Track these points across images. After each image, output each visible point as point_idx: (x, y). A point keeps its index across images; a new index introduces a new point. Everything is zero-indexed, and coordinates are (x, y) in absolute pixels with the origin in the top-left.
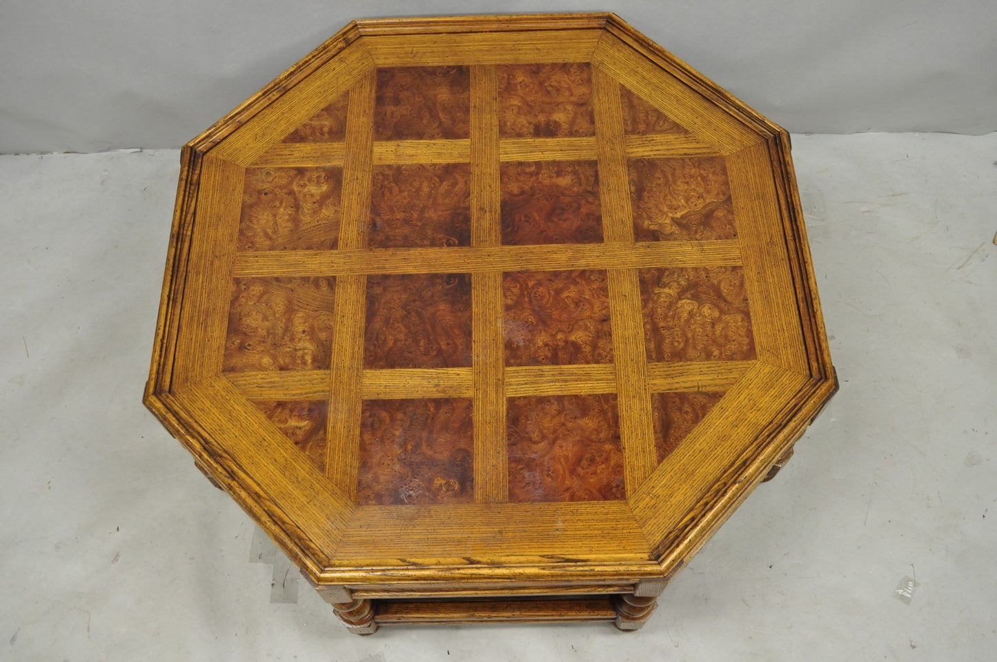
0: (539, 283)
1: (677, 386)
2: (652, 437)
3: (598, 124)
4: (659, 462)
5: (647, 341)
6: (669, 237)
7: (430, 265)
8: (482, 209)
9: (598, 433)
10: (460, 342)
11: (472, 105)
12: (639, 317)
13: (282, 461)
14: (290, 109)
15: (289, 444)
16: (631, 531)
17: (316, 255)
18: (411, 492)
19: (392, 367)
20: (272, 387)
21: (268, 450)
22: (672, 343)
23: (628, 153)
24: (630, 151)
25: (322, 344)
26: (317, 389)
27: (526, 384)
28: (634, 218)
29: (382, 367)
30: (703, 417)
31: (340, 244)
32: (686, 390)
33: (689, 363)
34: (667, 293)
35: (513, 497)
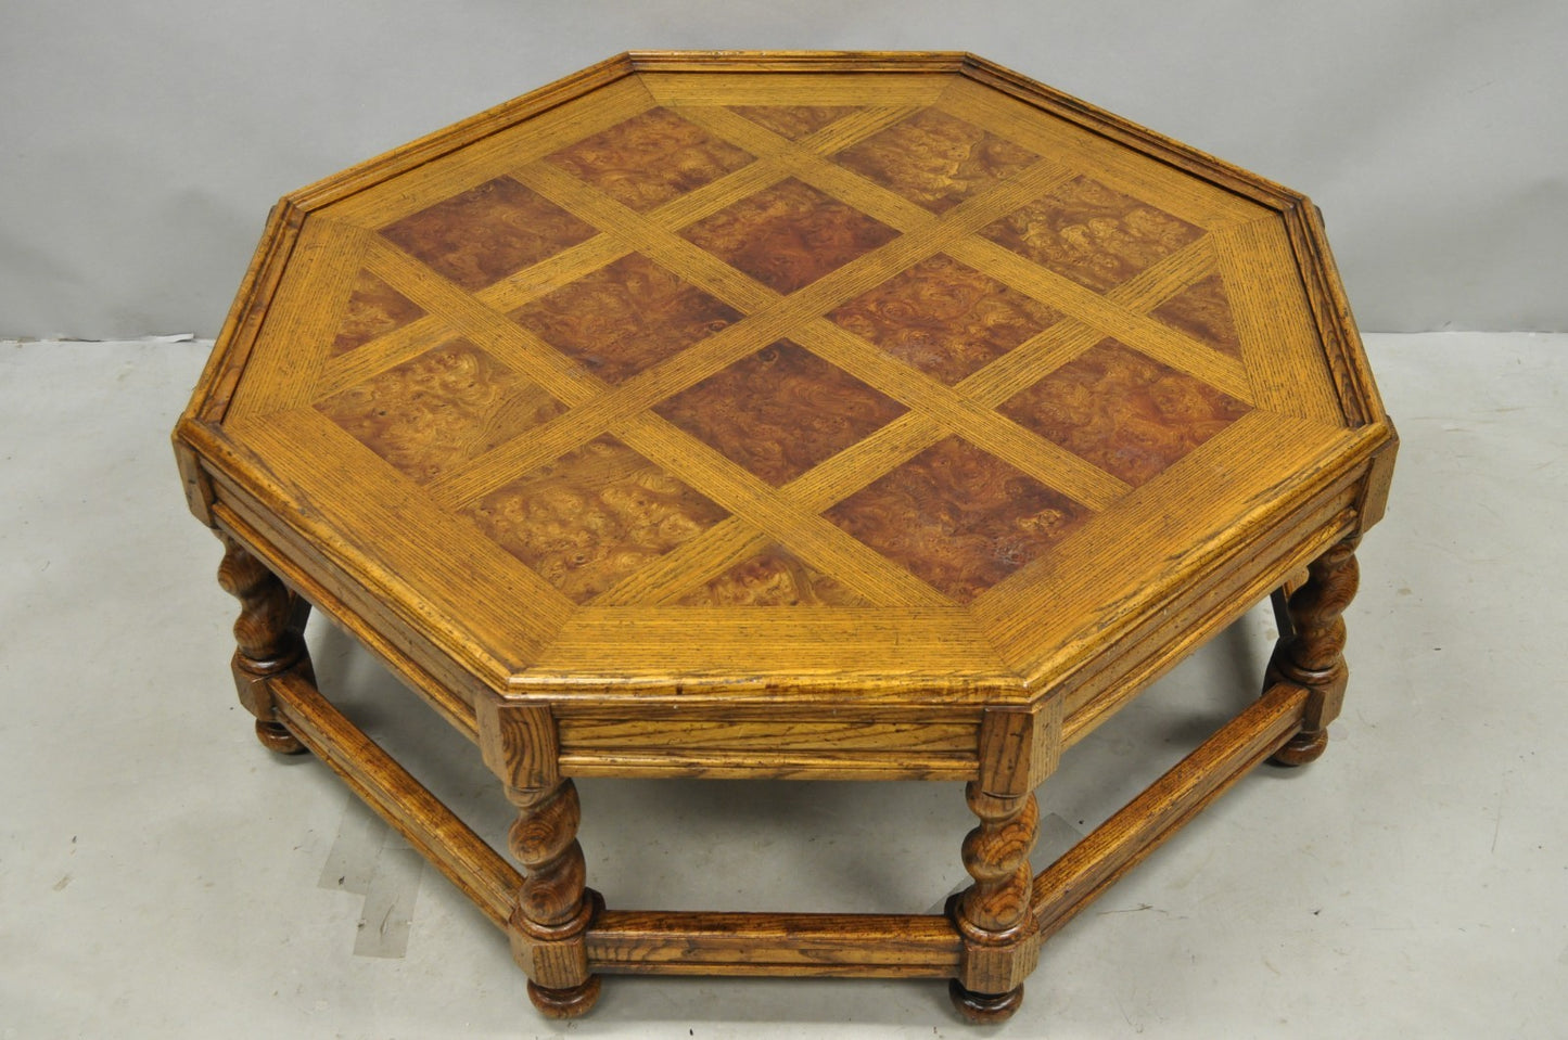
0: (881, 303)
1: (1162, 295)
2: (1202, 346)
3: (746, 148)
4: (1241, 359)
5: (1075, 279)
6: (969, 193)
7: (720, 359)
8: (712, 280)
9: (1141, 376)
10: (861, 399)
11: (561, 204)
12: (1037, 267)
13: (800, 631)
14: (298, 322)
15: (784, 610)
16: (1299, 427)
17: (547, 429)
18: (1011, 552)
19: (811, 465)
20: (675, 577)
21: (764, 633)
22: (1103, 267)
23: (819, 154)
24: (820, 150)
25: (685, 499)
26: (745, 540)
27: (997, 386)
28: (908, 199)
29: (799, 474)
30: (1227, 302)
31: (566, 401)
32: (1177, 293)
33: (1145, 272)
34: (1034, 235)
35: (1134, 483)
